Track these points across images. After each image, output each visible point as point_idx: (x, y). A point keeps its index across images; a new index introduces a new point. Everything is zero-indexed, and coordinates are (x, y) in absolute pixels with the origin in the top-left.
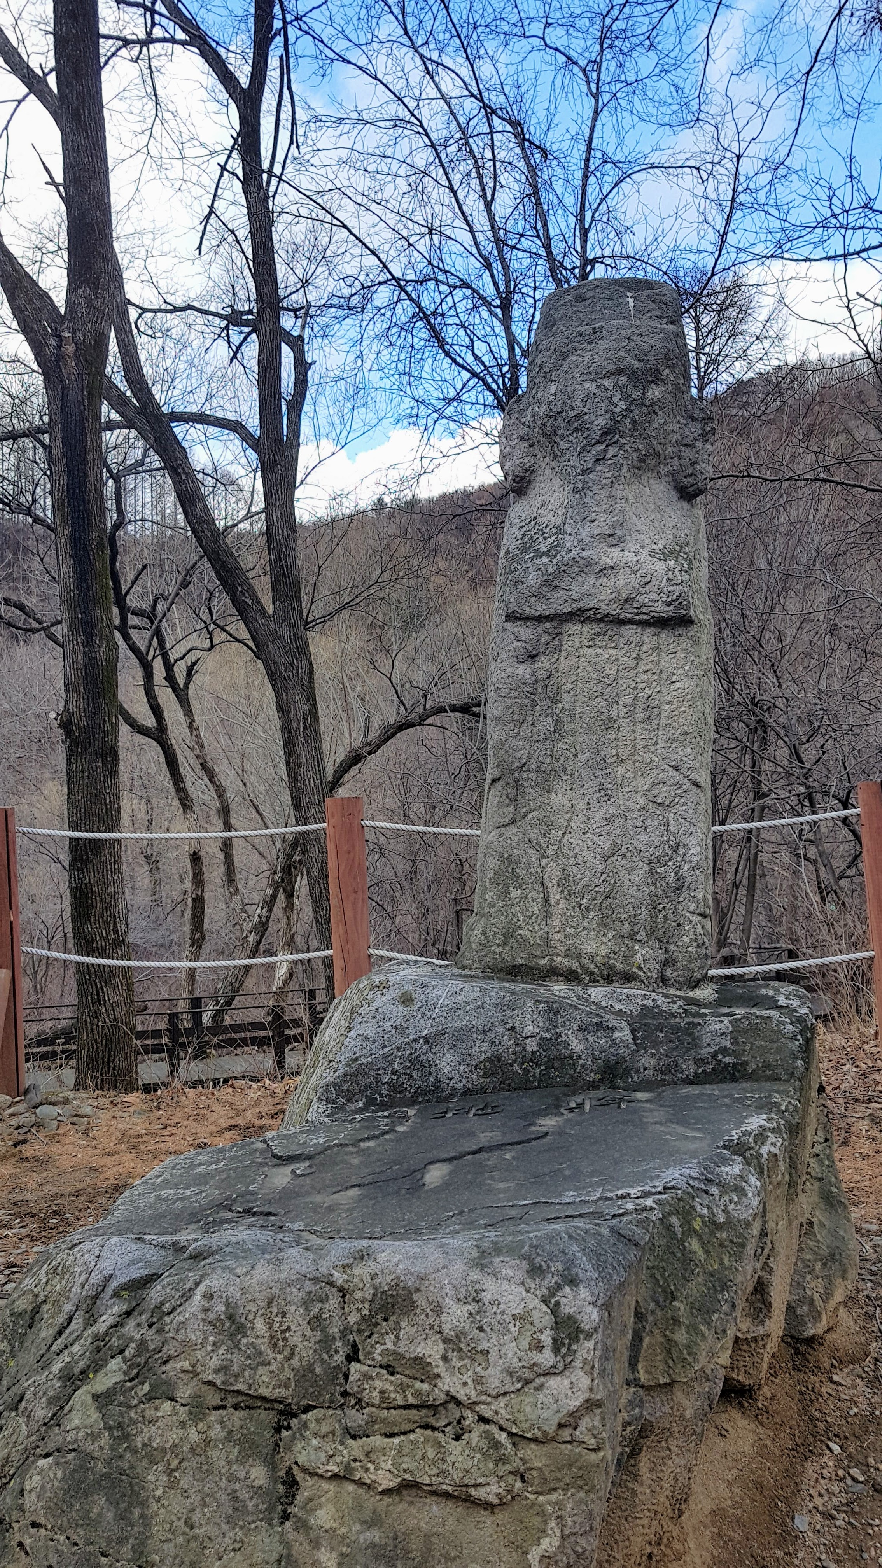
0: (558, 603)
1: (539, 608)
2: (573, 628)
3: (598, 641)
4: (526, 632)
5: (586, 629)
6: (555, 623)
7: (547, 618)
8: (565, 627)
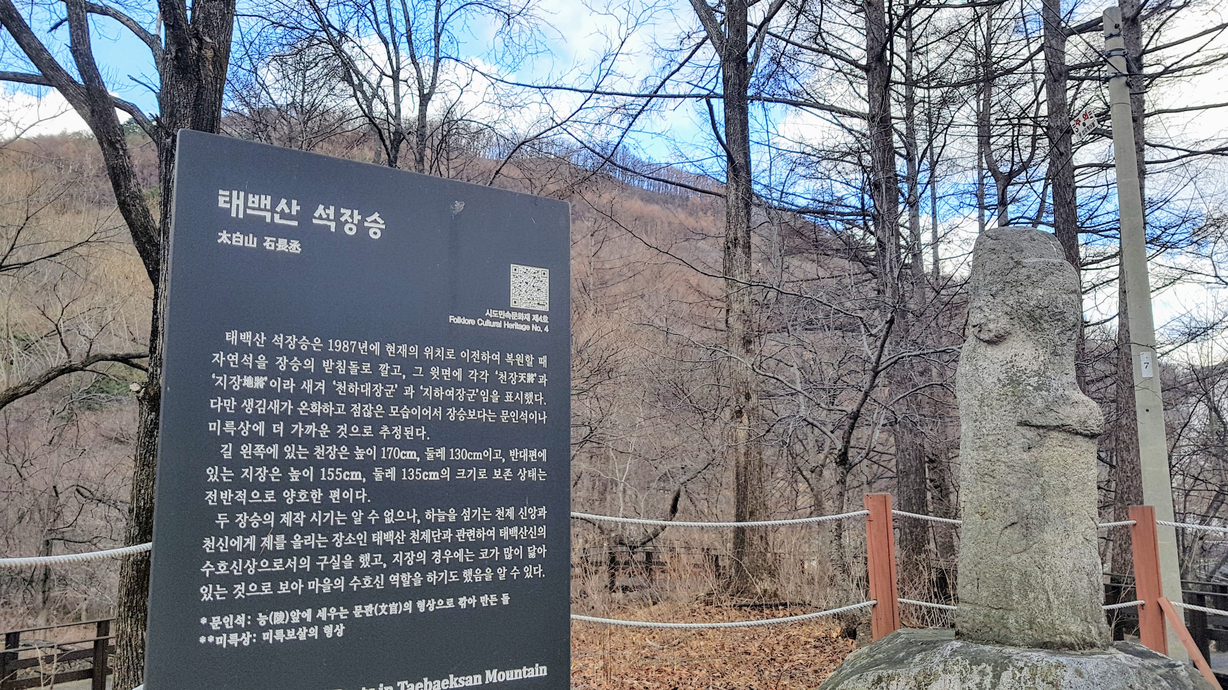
0: (1050, 420)
1: (1039, 420)
2: (1054, 434)
3: (1066, 443)
4: (1031, 434)
5: (1060, 436)
6: (1045, 430)
7: (1043, 427)
8: (1050, 433)
